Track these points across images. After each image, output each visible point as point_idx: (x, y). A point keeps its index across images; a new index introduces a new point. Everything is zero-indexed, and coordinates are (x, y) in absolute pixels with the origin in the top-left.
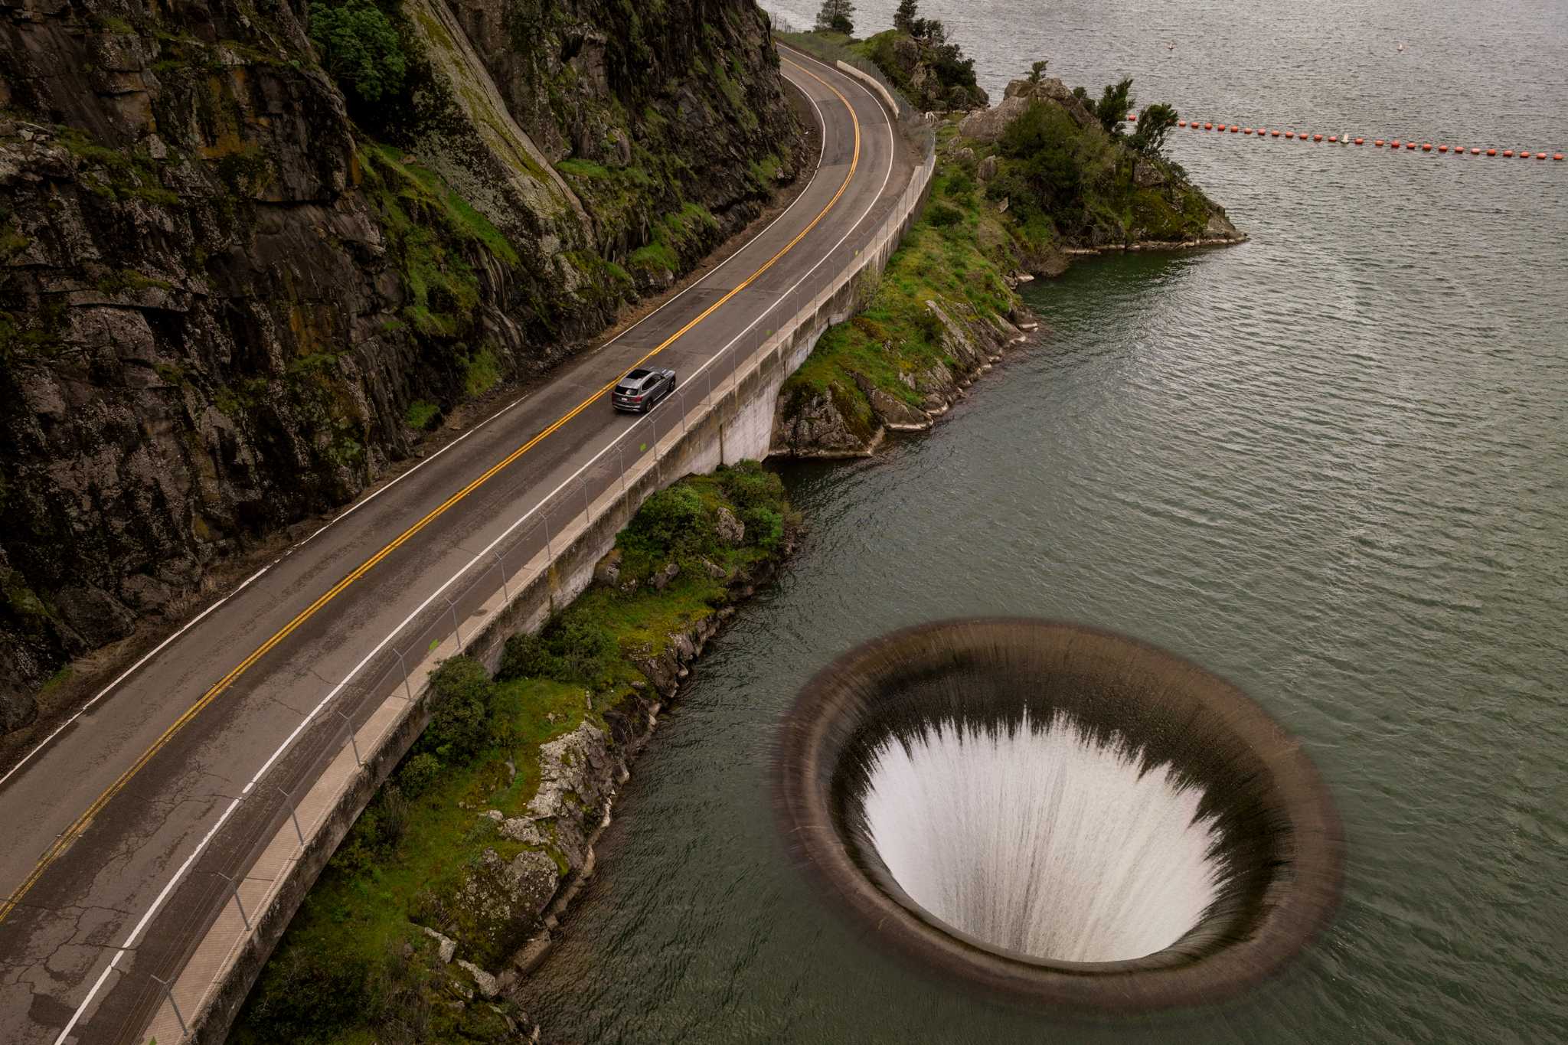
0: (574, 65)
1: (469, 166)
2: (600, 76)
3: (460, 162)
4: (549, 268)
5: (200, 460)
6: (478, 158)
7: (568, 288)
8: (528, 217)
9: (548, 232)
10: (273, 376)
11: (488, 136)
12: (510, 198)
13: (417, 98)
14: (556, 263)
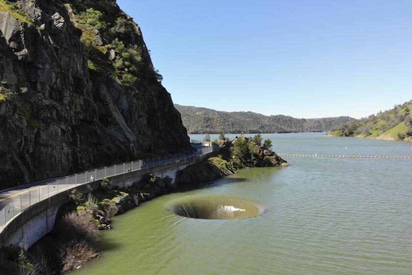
0: (141, 119)
1: (118, 131)
2: (145, 122)
3: (116, 130)
4: (131, 149)
5: (63, 155)
6: (120, 129)
7: (135, 153)
8: (128, 140)
9: (132, 143)
10: (78, 147)
11: (122, 126)
12: (125, 136)
13: (109, 120)
14: (133, 148)
